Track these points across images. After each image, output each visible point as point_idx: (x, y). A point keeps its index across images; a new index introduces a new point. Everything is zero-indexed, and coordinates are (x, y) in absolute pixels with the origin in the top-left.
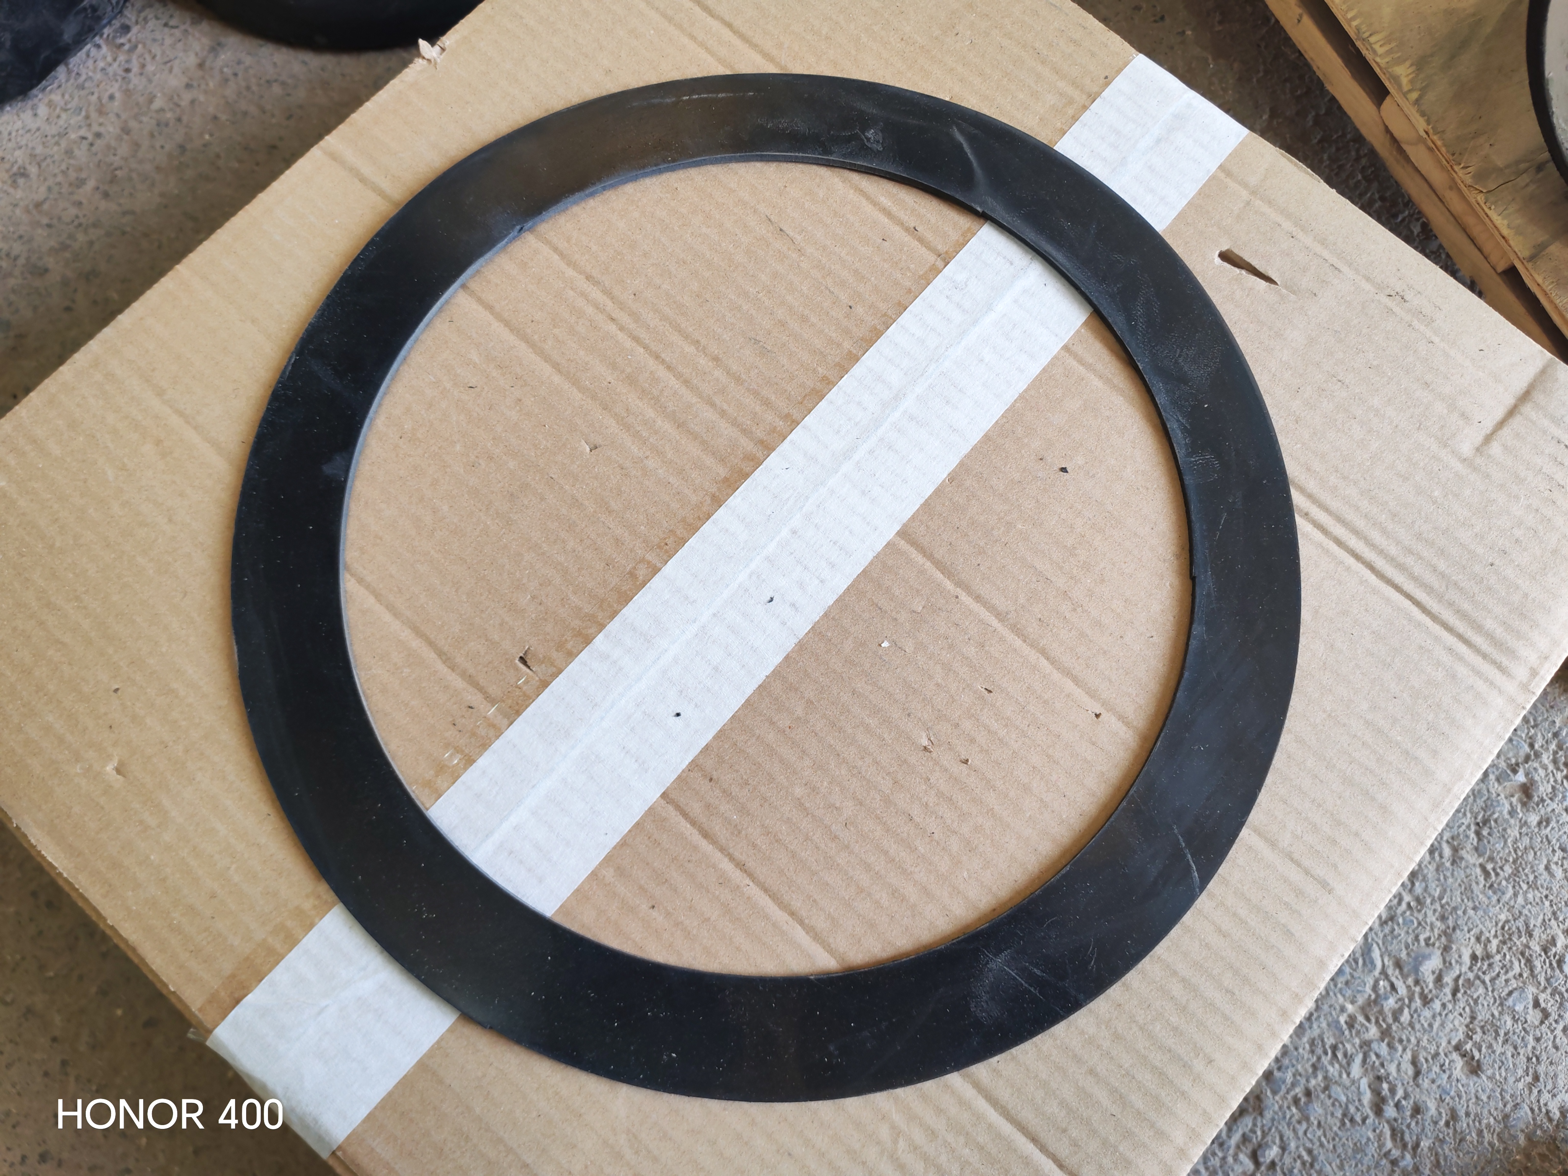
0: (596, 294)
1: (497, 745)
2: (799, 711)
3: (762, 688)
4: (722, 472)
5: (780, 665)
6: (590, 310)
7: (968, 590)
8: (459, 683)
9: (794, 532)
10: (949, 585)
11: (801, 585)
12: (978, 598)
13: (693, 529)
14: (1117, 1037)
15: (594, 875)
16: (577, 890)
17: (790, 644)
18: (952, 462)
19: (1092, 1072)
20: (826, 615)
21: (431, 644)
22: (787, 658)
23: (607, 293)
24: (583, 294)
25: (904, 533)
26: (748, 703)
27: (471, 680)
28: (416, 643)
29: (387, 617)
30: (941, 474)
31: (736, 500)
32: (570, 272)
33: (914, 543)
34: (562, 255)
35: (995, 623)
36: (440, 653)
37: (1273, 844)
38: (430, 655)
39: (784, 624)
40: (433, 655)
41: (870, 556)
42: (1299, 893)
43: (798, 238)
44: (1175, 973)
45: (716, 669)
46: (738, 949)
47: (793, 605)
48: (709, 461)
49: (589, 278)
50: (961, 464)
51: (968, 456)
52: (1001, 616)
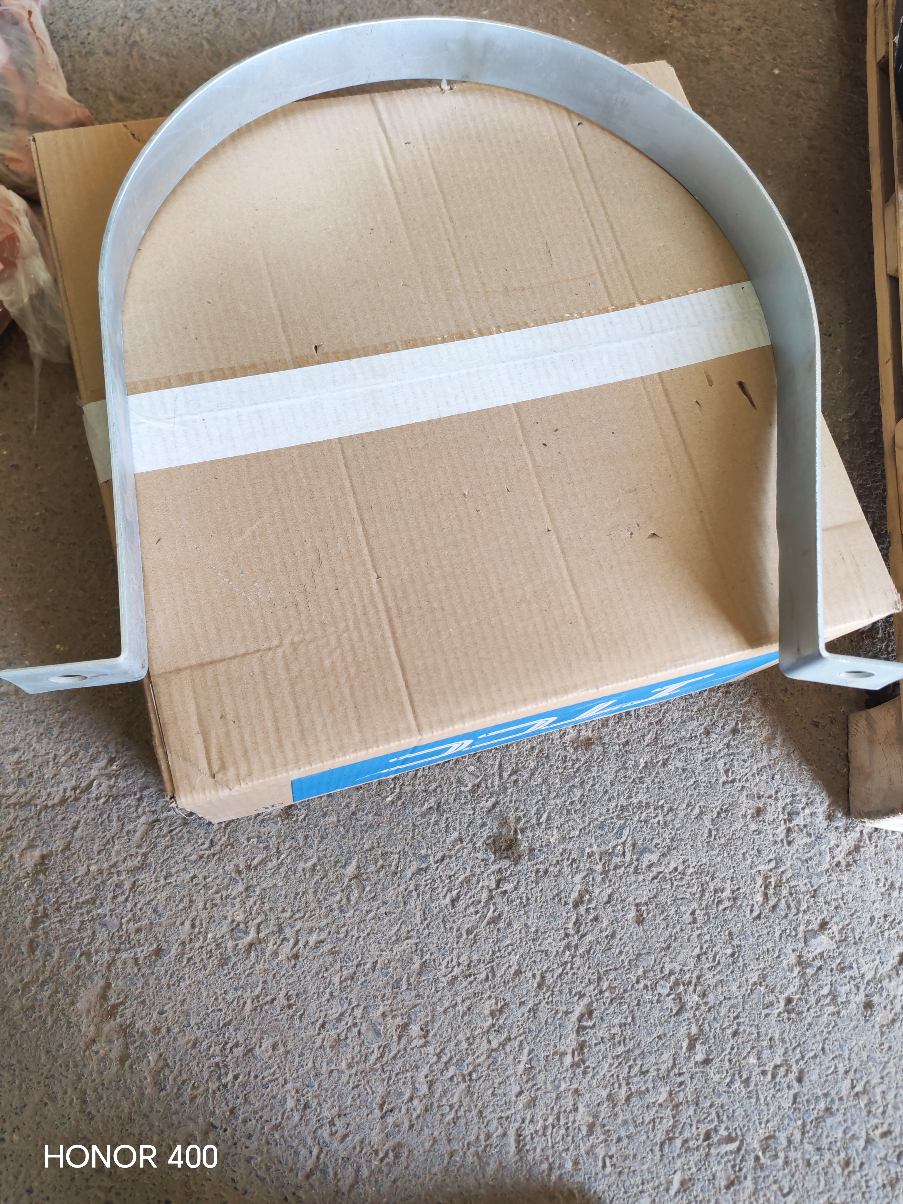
0: (449, 225)
1: (283, 372)
2: (420, 446)
3: (411, 426)
4: (454, 330)
5: (425, 422)
6: (442, 230)
7: (528, 446)
8: (283, 339)
9: (468, 374)
10: (521, 439)
11: (456, 397)
12: (530, 452)
13: (425, 344)
14: (466, 655)
15: (289, 449)
16: (278, 450)
17: (435, 416)
18: (559, 391)
19: (446, 661)
20: (459, 415)
21: (282, 316)
22: (430, 421)
23: (455, 229)
24: (443, 222)
25: (517, 406)
26: (400, 428)
27: (289, 341)
28: (276, 312)
29: (271, 294)
30: (550, 393)
31: (452, 345)
32: (444, 211)
33: (518, 413)
34: (445, 202)
35: (531, 466)
36: (283, 322)
37: (589, 627)
38: (279, 320)
39: (438, 407)
40: (280, 321)
41: (495, 405)
42: (586, 653)
43: (554, 259)
44: (509, 648)
45: (396, 405)
46: (330, 517)
47: (447, 402)
48: (451, 322)
49: (450, 218)
50: (562, 394)
51: (567, 393)
52: (535, 465)
